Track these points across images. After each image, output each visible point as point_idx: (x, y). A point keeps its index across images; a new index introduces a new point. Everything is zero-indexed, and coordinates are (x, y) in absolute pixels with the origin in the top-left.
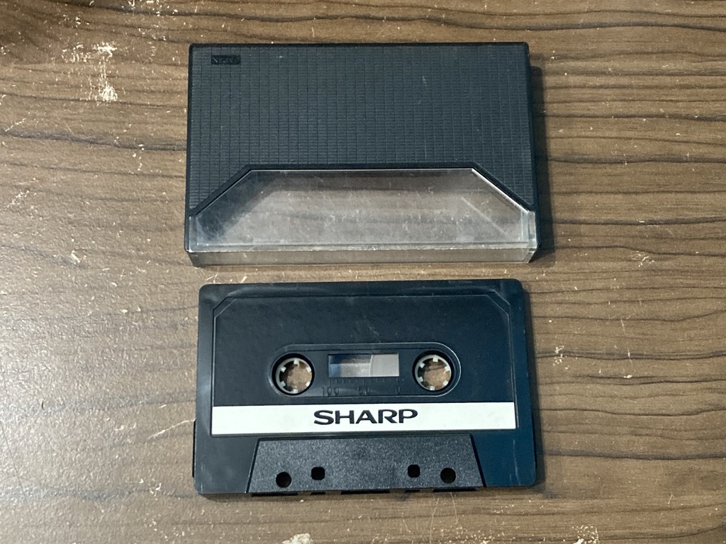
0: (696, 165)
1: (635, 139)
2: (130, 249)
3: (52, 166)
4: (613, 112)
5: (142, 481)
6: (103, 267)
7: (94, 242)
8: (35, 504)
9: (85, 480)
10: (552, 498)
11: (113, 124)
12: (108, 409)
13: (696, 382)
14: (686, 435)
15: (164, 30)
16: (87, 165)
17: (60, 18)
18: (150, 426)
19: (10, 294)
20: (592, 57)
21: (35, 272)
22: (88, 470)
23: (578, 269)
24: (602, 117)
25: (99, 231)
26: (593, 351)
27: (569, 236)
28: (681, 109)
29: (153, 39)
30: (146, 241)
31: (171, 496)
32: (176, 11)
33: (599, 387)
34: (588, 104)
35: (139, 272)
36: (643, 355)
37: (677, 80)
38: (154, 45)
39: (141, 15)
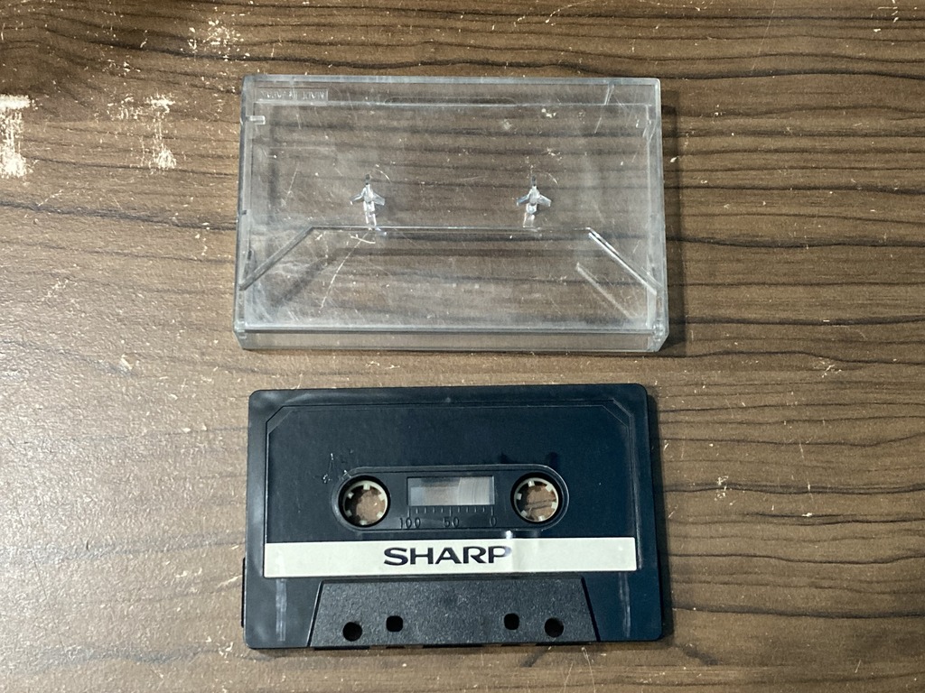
0: (895, 249)
1: (819, 217)
2: (192, 352)
3: (97, 249)
4: (793, 182)
5: (210, 640)
6: (159, 375)
7: (148, 344)
8: (79, 667)
9: (140, 638)
10: (711, 664)
11: (171, 197)
12: (168, 551)
13: (891, 521)
14: (878, 587)
15: (234, 79)
16: (139, 248)
17: (105, 63)
18: (219, 572)
19: (46, 408)
20: (766, 113)
21: (77, 381)
22: (143, 625)
23: (747, 381)
24: (777, 189)
25: (155, 331)
26: (764, 483)
27: (736, 338)
28: (878, 179)
29: (219, 91)
30: (213, 343)
31: (245, 658)
32: (248, 55)
33: (771, 527)
34: (760, 172)
35: (204, 382)
36: (826, 488)
37: (872, 142)
38: (222, 98)
39: (206, 61)
